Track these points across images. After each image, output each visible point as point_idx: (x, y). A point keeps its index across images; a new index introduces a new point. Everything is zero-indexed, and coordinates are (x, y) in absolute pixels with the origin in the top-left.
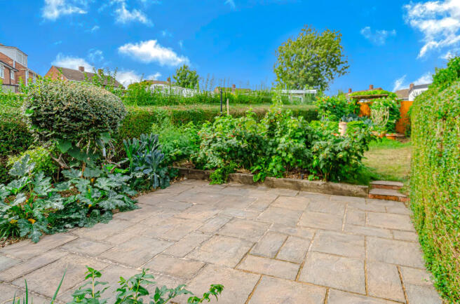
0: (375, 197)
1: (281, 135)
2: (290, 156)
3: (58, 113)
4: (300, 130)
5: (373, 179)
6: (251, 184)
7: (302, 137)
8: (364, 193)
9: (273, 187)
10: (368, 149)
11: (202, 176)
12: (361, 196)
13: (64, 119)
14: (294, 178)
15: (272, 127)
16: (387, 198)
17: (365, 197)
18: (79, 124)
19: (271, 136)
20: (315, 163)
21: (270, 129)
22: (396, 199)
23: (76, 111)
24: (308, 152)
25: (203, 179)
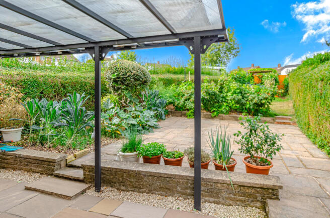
0: (278, 123)
1: (228, 92)
2: (233, 102)
3: (129, 76)
4: (237, 89)
5: (276, 115)
6: (210, 118)
7: (239, 93)
8: (272, 121)
9: (223, 120)
10: (274, 99)
11: (180, 114)
12: (271, 123)
13: (132, 80)
14: (234, 115)
15: (222, 88)
16: (284, 123)
17: (273, 123)
18: (138, 82)
19: (221, 92)
20: (248, 106)
21: (220, 88)
22: (289, 124)
23: (138, 75)
24: (243, 101)
25: (181, 116)
